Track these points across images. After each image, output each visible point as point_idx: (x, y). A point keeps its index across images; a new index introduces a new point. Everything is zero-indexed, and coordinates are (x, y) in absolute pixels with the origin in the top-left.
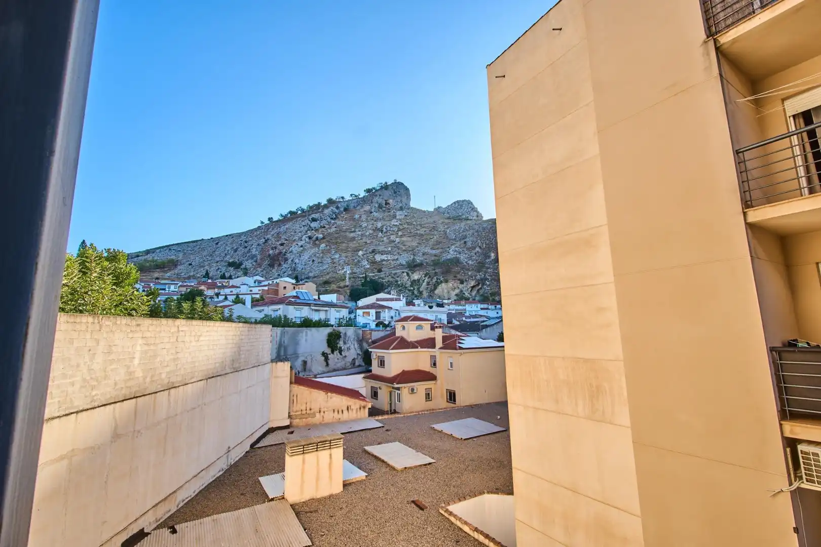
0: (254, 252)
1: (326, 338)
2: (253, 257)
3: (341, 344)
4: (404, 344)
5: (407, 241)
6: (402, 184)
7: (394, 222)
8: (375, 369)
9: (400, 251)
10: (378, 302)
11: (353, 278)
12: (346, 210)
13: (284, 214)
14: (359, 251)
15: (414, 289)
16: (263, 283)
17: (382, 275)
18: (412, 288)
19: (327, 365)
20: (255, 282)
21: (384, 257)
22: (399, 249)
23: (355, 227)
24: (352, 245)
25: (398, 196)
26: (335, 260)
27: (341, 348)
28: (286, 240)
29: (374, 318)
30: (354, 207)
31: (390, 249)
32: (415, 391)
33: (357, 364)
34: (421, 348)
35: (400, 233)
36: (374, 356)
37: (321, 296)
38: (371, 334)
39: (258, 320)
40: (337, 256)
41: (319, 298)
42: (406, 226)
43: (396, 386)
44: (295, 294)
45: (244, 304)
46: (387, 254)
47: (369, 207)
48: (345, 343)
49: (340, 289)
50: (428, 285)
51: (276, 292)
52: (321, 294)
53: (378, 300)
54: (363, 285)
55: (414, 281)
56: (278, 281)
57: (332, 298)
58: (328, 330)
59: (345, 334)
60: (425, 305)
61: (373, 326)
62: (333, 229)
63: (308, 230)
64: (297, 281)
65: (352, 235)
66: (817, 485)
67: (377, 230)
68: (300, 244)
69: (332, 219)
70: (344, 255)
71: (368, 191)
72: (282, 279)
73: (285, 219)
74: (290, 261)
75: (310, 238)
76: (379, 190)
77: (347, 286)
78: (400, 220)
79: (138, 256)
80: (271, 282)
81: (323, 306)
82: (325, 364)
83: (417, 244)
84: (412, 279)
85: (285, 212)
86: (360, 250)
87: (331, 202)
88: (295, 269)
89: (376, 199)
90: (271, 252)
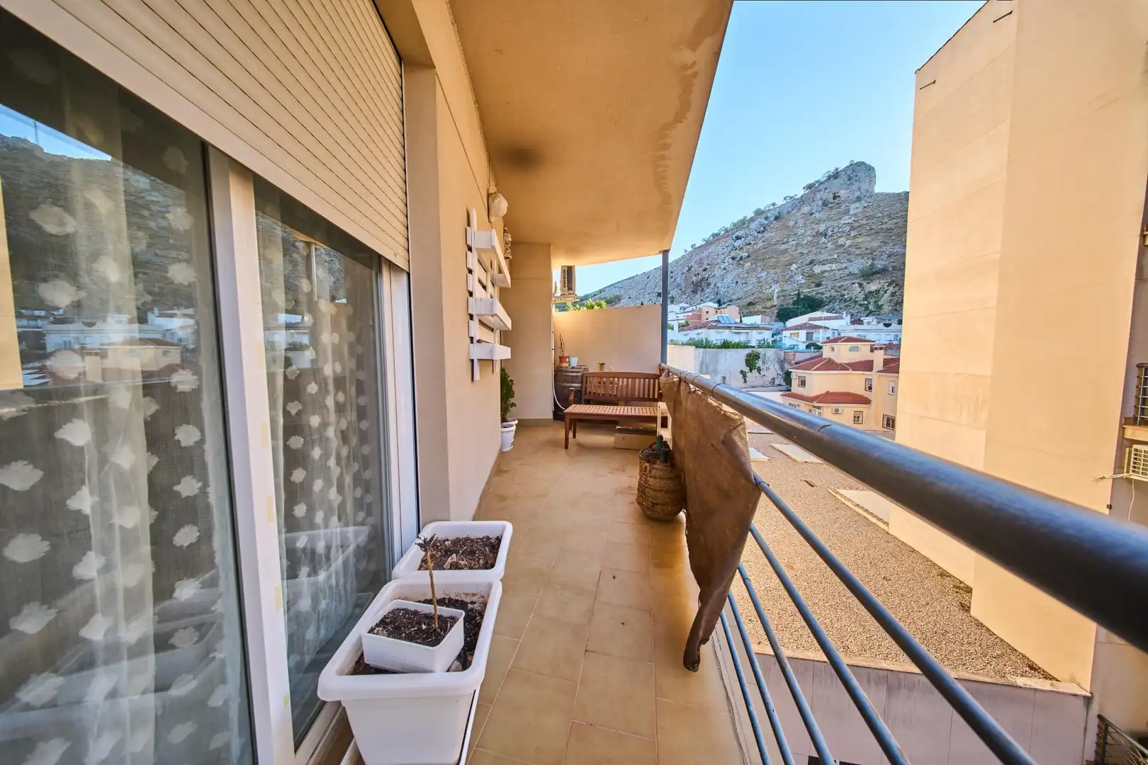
0: (678, 280)
1: (745, 358)
2: (679, 285)
3: (759, 363)
4: (831, 365)
5: (863, 242)
6: (863, 163)
7: (846, 220)
8: (795, 388)
9: (851, 257)
10: (810, 322)
11: (783, 296)
12: (777, 218)
13: (706, 239)
14: (791, 265)
15: (869, 303)
16: (688, 310)
17: (821, 289)
18: (866, 302)
19: (745, 381)
20: (681, 309)
21: (826, 267)
22: (849, 254)
23: (789, 236)
24: (783, 259)
25: (854, 182)
26: (761, 279)
27: (759, 367)
28: (709, 264)
29: (805, 340)
30: (789, 212)
31: (835, 256)
32: (840, 412)
33: (777, 382)
34: (853, 370)
35: (853, 233)
36: (793, 376)
37: (743, 319)
38: (794, 355)
39: (685, 342)
40: (764, 274)
41: (741, 321)
42: (864, 222)
43: (816, 405)
44: (716, 319)
45: (673, 329)
46: (830, 263)
47: (809, 207)
48: (764, 363)
49: (766, 310)
50: (892, 296)
51: (700, 317)
52: (744, 316)
53: (811, 319)
54: (794, 303)
55: (871, 292)
56: (701, 306)
57: (757, 320)
58: (748, 351)
59: (765, 355)
60: (878, 323)
61: (802, 347)
62: (761, 244)
63: (732, 250)
64: (720, 305)
65: (784, 247)
66: (1140, 475)
67: (819, 234)
68: (723, 267)
69: (759, 232)
70: (772, 271)
71: (810, 187)
72: (704, 304)
73: (708, 243)
74: (712, 286)
75: (733, 259)
76: (825, 181)
77: (775, 306)
78: (855, 215)
79: (595, 295)
80: (694, 308)
81: (744, 328)
82: (743, 380)
83: (879, 244)
84: (867, 291)
85: (707, 235)
86: (794, 263)
87: (759, 213)
88: (717, 293)
89: (818, 196)
90: (694, 279)
